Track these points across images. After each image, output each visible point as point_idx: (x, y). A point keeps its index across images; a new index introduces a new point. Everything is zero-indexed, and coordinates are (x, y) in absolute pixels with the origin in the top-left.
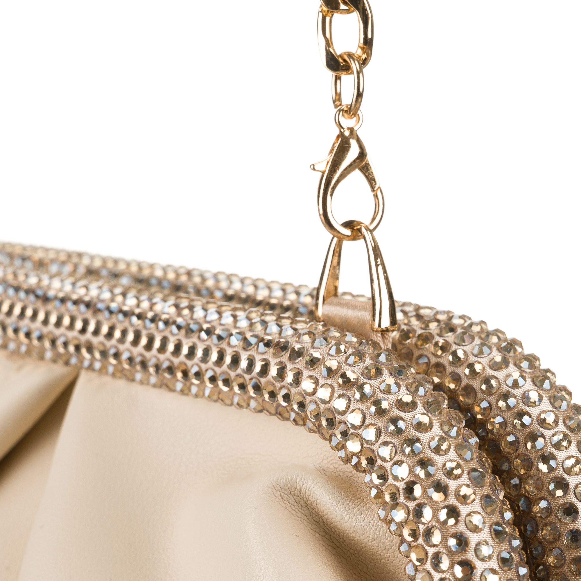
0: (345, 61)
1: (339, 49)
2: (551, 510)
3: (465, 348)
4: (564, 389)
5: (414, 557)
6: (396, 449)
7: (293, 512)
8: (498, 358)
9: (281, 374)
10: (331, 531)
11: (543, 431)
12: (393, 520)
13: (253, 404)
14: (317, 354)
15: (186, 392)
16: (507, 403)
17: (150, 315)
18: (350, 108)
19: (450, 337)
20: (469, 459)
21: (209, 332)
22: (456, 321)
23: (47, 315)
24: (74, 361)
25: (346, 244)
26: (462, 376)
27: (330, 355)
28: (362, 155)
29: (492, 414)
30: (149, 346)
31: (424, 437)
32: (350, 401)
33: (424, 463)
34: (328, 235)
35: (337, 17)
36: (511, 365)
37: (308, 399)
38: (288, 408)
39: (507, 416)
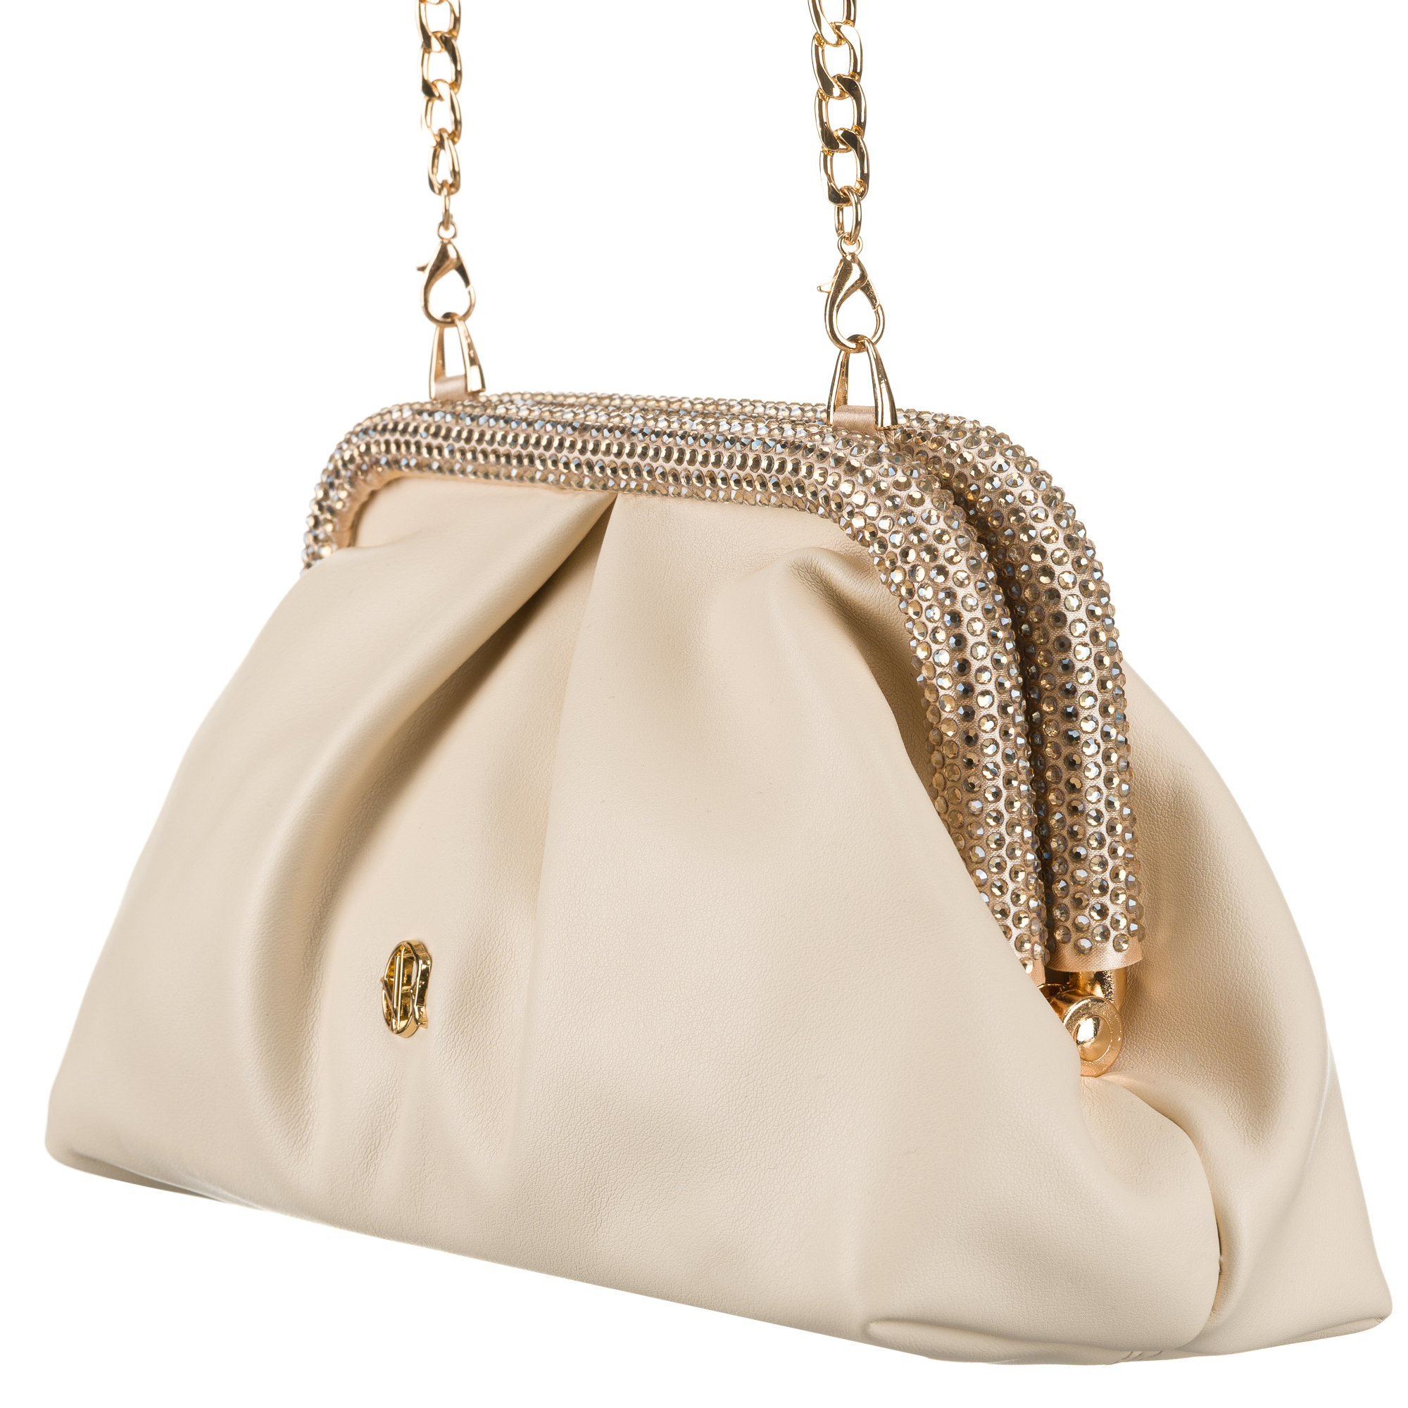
0: (845, 194)
1: (840, 184)
2: (1032, 574)
3: (957, 442)
4: (1044, 473)
5: (911, 611)
6: (893, 522)
7: (810, 587)
8: (986, 449)
9: (796, 470)
10: (844, 603)
11: (1024, 506)
12: (893, 581)
13: (773, 500)
14: (826, 449)
15: (714, 498)
16: (992, 485)
17: (680, 433)
18: (850, 235)
19: (946, 434)
20: (956, 528)
21: (732, 441)
22: (952, 422)
23: (585, 443)
24: (611, 483)
25: (854, 357)
26: (955, 465)
27: (838, 449)
28: (863, 276)
29: (980, 495)
30: (680, 461)
31: (917, 510)
32: (854, 485)
33: (917, 531)
34: (835, 350)
35: (837, 155)
36: (997, 453)
37: (819, 487)
38: (803, 499)
39: (992, 496)
